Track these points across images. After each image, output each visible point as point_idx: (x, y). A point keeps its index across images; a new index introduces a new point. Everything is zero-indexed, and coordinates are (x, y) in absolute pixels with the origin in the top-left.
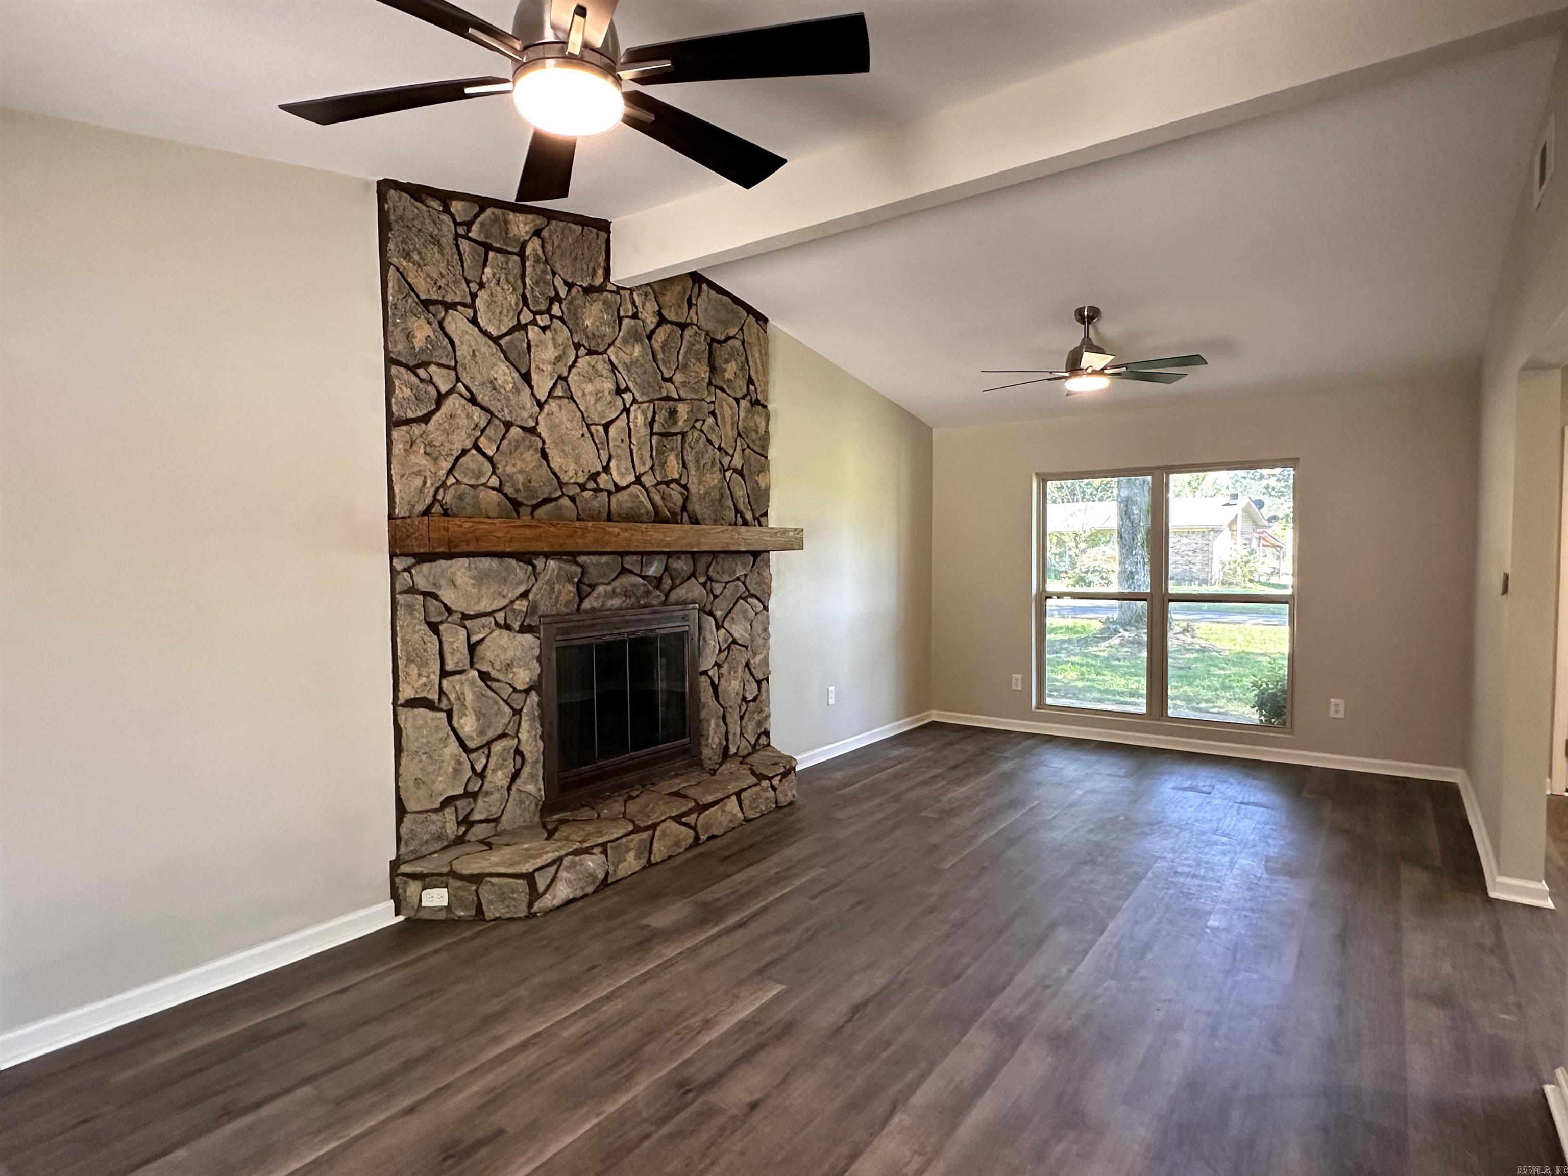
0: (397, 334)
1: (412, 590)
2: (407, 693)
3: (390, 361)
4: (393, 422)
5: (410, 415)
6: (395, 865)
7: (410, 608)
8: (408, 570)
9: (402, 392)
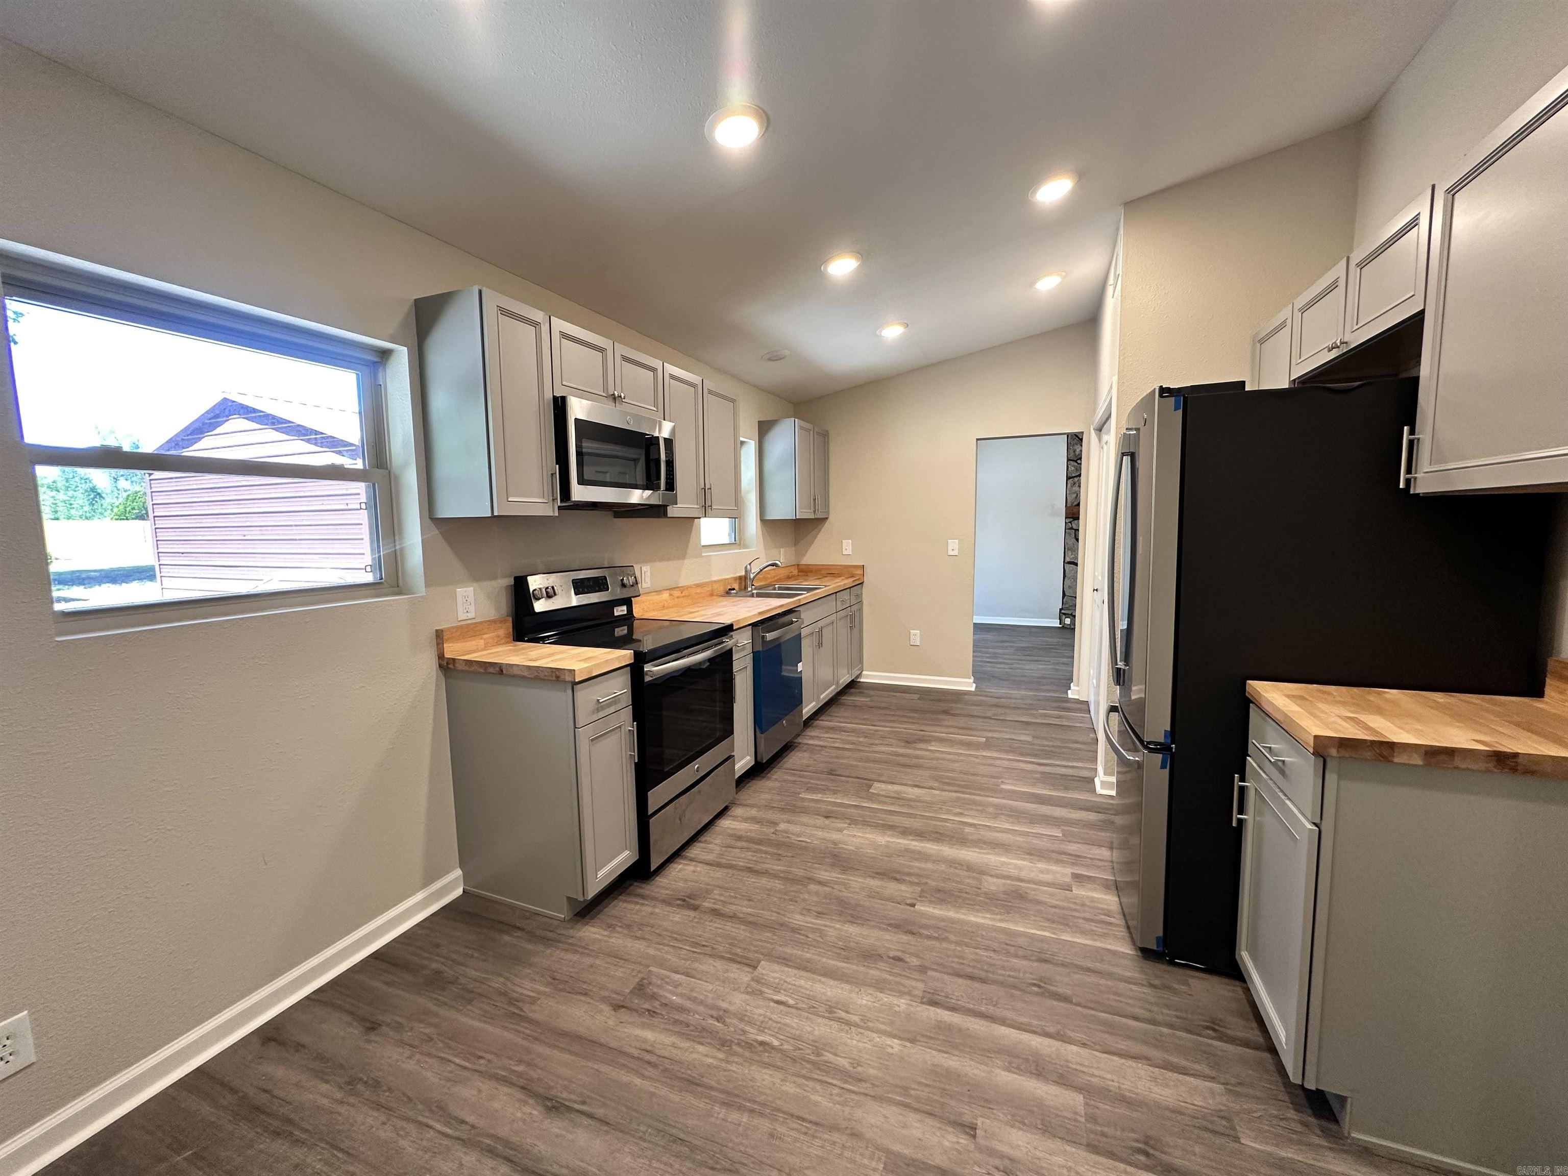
0: (1071, 451)
1: (1072, 528)
2: (1068, 559)
3: (1068, 460)
4: (1068, 478)
5: (1073, 475)
6: (1061, 610)
7: (1070, 534)
8: (1070, 522)
9: (1072, 468)
